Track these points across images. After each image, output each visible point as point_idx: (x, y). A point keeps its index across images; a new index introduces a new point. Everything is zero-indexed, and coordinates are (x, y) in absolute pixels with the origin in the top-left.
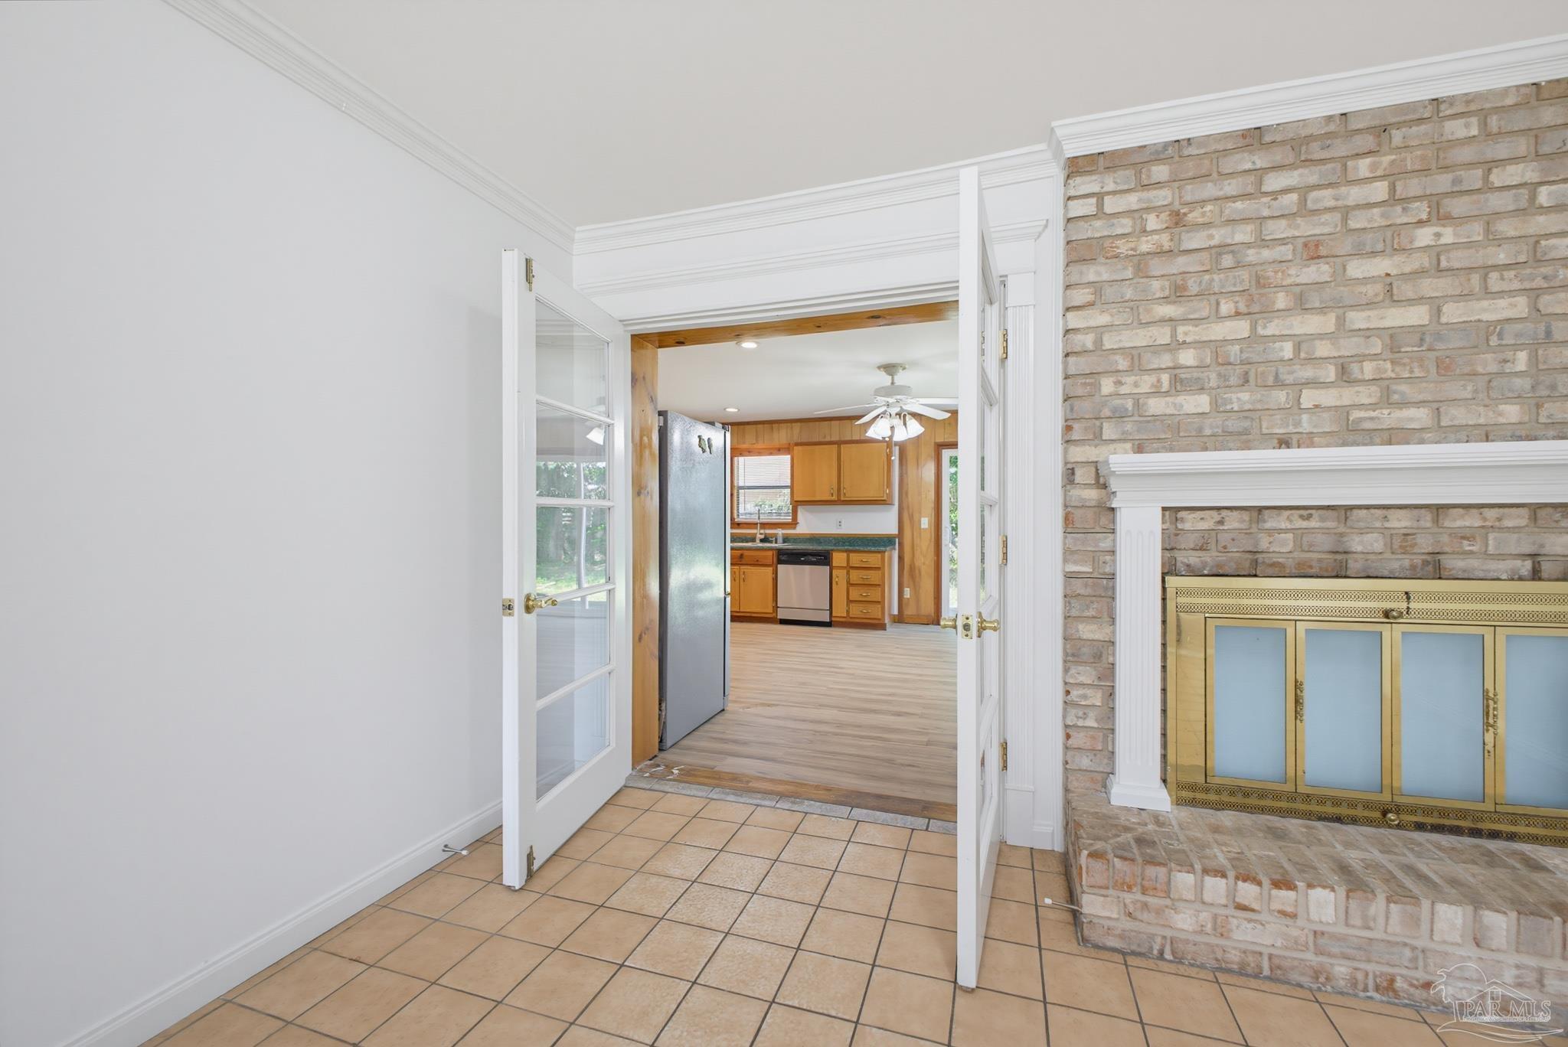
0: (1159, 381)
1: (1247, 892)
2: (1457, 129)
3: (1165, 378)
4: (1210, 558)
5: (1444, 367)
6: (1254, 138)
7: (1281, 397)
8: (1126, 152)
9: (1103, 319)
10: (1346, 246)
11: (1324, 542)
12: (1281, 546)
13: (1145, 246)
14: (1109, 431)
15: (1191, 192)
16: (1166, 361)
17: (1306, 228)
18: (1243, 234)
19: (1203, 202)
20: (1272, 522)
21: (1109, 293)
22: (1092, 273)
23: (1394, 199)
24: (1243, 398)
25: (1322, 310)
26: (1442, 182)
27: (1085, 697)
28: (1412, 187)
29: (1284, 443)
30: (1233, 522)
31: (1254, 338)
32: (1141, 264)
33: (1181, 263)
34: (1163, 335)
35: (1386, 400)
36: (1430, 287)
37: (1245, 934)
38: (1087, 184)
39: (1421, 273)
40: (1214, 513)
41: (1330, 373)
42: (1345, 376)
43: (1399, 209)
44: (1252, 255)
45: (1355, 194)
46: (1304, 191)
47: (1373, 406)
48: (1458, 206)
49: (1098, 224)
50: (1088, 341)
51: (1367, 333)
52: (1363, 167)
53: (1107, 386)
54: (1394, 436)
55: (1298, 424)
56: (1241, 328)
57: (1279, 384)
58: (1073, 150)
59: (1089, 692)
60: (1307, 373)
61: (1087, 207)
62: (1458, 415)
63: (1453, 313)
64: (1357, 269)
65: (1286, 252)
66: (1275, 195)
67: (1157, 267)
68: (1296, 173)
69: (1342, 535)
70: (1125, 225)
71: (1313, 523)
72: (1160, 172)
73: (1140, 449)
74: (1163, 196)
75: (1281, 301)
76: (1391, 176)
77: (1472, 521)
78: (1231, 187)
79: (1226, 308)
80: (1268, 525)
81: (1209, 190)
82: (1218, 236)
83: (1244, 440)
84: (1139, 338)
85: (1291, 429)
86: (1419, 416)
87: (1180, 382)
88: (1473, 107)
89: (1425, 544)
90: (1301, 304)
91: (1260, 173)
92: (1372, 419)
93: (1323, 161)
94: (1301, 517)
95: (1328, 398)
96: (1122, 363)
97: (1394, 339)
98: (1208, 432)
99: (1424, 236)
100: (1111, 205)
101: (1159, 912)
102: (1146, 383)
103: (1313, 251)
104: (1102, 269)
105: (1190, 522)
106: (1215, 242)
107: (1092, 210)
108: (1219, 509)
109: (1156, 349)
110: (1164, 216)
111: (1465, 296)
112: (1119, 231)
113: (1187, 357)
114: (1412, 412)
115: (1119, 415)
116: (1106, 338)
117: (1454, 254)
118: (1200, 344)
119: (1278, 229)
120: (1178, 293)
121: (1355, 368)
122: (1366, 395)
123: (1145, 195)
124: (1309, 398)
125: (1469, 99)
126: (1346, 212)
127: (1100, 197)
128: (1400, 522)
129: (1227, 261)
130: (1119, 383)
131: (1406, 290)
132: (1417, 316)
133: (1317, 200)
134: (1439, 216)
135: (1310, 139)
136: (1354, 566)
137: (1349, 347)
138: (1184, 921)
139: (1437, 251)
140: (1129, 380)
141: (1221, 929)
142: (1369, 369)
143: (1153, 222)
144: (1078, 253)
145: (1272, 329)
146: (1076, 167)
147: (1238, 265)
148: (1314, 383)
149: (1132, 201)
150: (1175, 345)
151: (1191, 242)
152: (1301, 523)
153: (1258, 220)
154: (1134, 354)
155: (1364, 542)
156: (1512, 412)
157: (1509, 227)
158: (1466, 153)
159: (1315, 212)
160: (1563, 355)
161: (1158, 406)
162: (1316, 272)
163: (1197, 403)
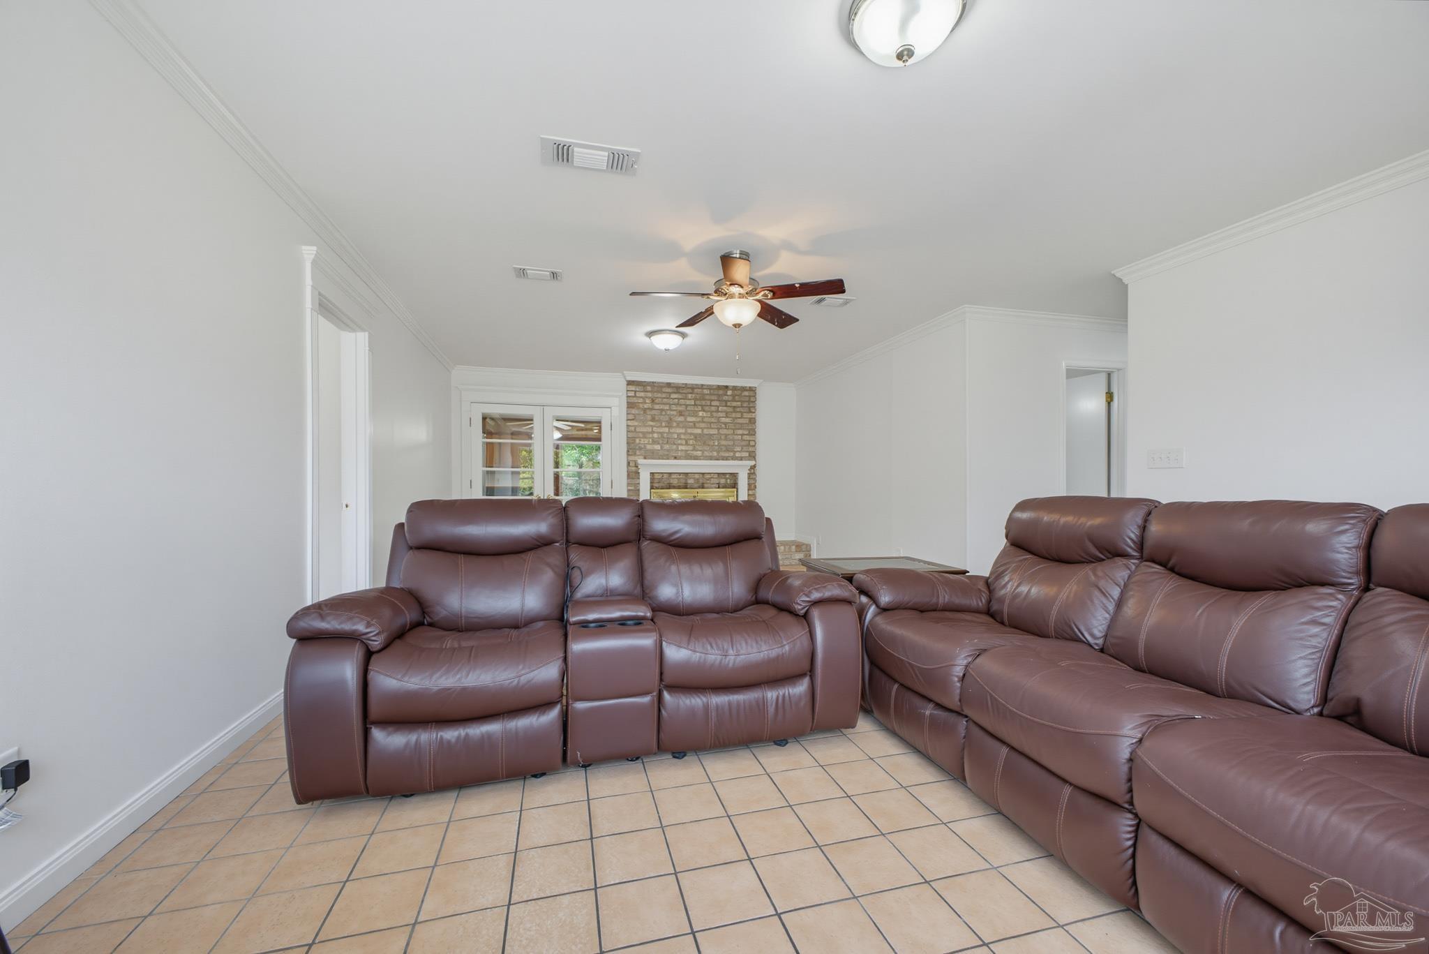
0: (649, 441)
2: (706, 391)
3: (651, 440)
4: (661, 485)
5: (704, 443)
6: (669, 385)
7: (675, 447)
8: (641, 382)
9: (636, 424)
10: (687, 413)
11: (684, 481)
12: (675, 482)
13: (646, 407)
14: (638, 453)
15: (656, 395)
16: (651, 436)
17: (680, 408)
19: (658, 398)
20: (673, 476)
21: (637, 417)
22: (634, 411)
23: (695, 405)
24: (667, 447)
25: (683, 427)
26: (704, 403)
28: (698, 402)
29: (675, 458)
30: (665, 476)
31: (669, 433)
32: (645, 410)
33: (653, 412)
34: (650, 430)
35: (694, 449)
36: (703, 425)
38: (632, 388)
39: (699, 422)
40: (660, 474)
41: (684, 442)
42: (687, 444)
43: (696, 407)
44: (668, 412)
45: (688, 402)
46: (679, 399)
47: (692, 450)
48: (707, 408)
49: (635, 399)
50: (633, 429)
51: (691, 434)
52: (690, 396)
53: (637, 441)
54: (696, 458)
55: (678, 454)
56: (667, 430)
57: (674, 444)
58: (629, 379)
60: (679, 442)
61: (632, 394)
62: (706, 454)
63: (706, 431)
64: (689, 419)
65: (674, 413)
66: (673, 399)
67: (648, 412)
68: (677, 395)
69: (686, 479)
70: (640, 401)
71: (681, 477)
72: (649, 388)
73: (645, 458)
74: (649, 395)
75: (675, 424)
76: (695, 399)
77: (708, 476)
78: (664, 396)
79: (664, 424)
81: (659, 395)
82: (662, 407)
83: (667, 457)
84: (644, 430)
87: (654, 442)
88: (708, 388)
89: (701, 481)
90: (678, 426)
91: (670, 393)
92: (692, 453)
93: (682, 393)
94: (679, 475)
95: (683, 448)
96: (641, 435)
97: (696, 436)
98: (660, 454)
99: (701, 414)
100: (638, 394)
102: (646, 441)
103: (681, 414)
104: (636, 411)
105: (656, 476)
107: (633, 395)
108: (663, 473)
109: (649, 433)
110: (650, 400)
111: (708, 428)
113: (655, 436)
114: (699, 452)
115: (640, 449)
116: (637, 429)
117: (706, 419)
118: (657, 433)
119: (674, 407)
120: (653, 420)
121: (688, 442)
122: (691, 448)
123: (646, 393)
124: (680, 448)
125: (708, 386)
126: (687, 406)
127: (635, 392)
128: (697, 476)
129: (664, 413)
130: (640, 440)
131: (697, 425)
132: (699, 431)
133: (682, 402)
134: (703, 410)
135: (680, 387)
136: (688, 487)
137: (687, 437)
139: (703, 417)
140: (642, 440)
142: (691, 442)
143: (648, 401)
144: (630, 405)
145: (673, 431)
146: (630, 383)
147: (666, 414)
148: (682, 445)
149: (642, 394)
150: (653, 432)
151: (657, 407)
152: (678, 477)
153: (670, 405)
154: (643, 433)
155: (691, 481)
156: (715, 454)
157: (715, 414)
158: (707, 397)
159: (681, 405)
160: (723, 443)
161: (649, 447)
162: (681, 419)
163: (658, 447)
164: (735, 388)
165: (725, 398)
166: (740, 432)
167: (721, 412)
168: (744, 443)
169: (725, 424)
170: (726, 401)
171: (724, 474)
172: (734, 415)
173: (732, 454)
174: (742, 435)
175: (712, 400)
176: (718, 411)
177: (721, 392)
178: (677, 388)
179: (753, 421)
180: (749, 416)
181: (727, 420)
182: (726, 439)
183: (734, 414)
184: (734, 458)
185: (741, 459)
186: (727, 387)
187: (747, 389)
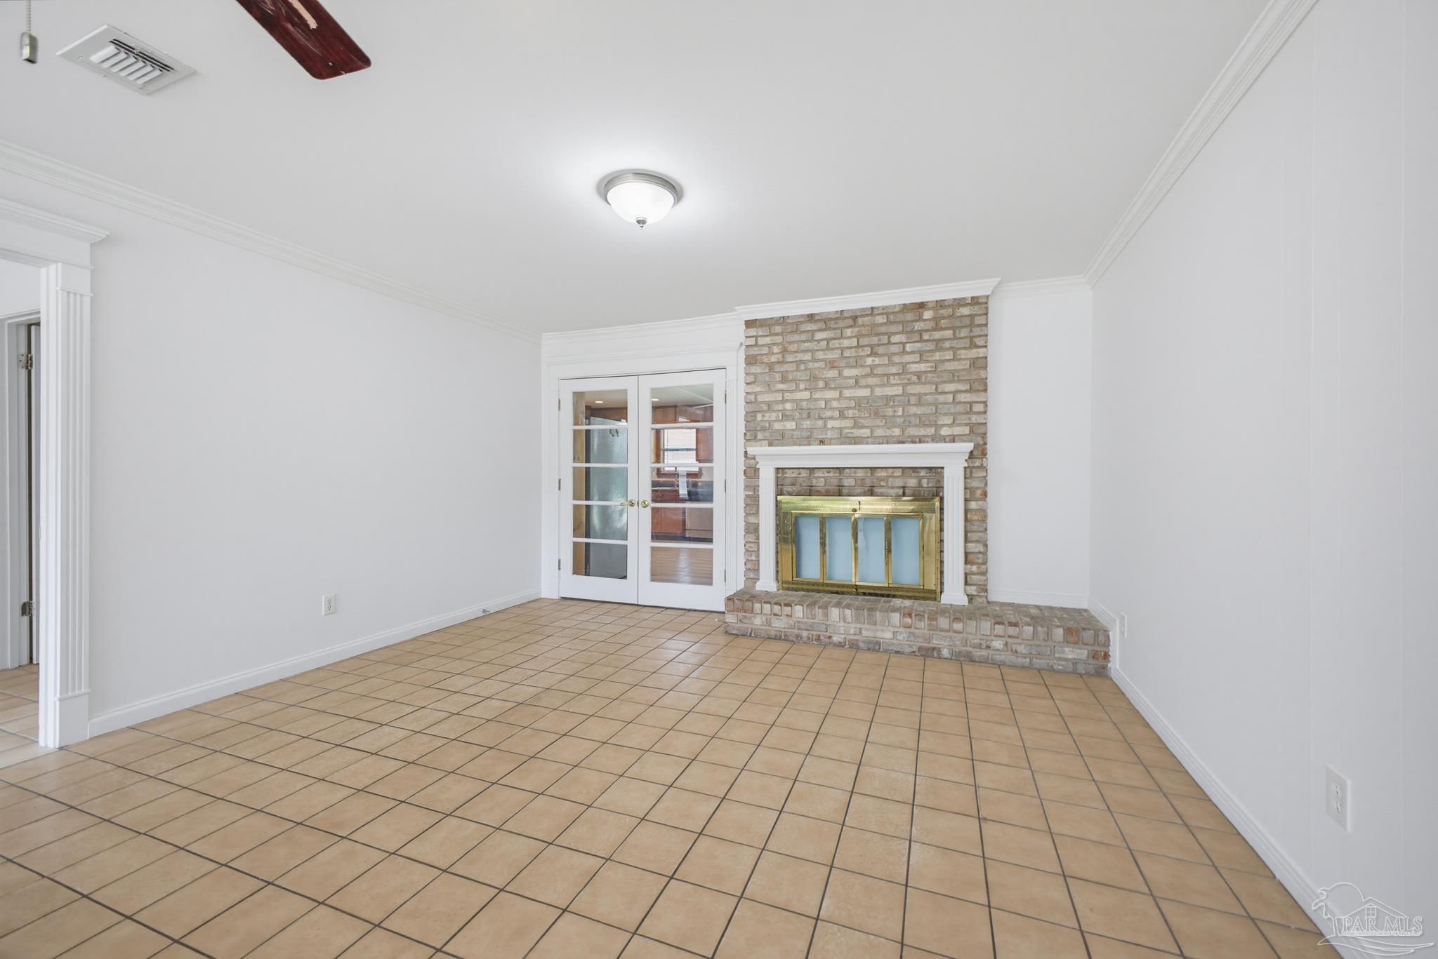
0: (778, 415)
1: (777, 608)
2: (880, 319)
3: (780, 414)
4: (794, 488)
5: (876, 414)
6: (811, 317)
7: (820, 423)
8: (766, 319)
9: (758, 389)
10: (843, 364)
11: (835, 482)
12: (819, 483)
13: (773, 359)
14: (760, 436)
15: (789, 338)
16: (780, 407)
17: (831, 355)
18: (808, 357)
19: (794, 342)
20: (818, 474)
21: (761, 378)
22: (754, 369)
23: (858, 346)
24: (807, 424)
25: (835, 389)
26: (875, 340)
27: (751, 547)
28: (864, 341)
29: (822, 442)
30: (804, 474)
31: (811, 399)
32: (771, 366)
33: (786, 367)
34: (779, 397)
35: (856, 426)
36: (871, 381)
37: (779, 624)
38: (753, 332)
39: (867, 375)
40: (797, 470)
41: (837, 414)
42: (842, 416)
43: (861, 350)
44: (811, 365)
45: (846, 343)
46: (828, 340)
47: (852, 428)
48: (881, 350)
49: (756, 349)
50: (752, 398)
51: (850, 398)
52: (848, 332)
53: (759, 417)
54: (856, 441)
55: (826, 434)
56: (806, 395)
57: (820, 418)
59: (752, 545)
60: (828, 414)
61: (752, 342)
62: (879, 432)
63: (879, 392)
64: (847, 372)
65: (822, 364)
66: (819, 341)
67: (777, 368)
68: (826, 333)
69: (841, 479)
70: (765, 350)
71: (831, 474)
72: (778, 329)
73: (771, 445)
74: (779, 339)
75: (821, 384)
76: (858, 337)
77: (883, 474)
78: (803, 337)
79: (802, 386)
80: (816, 475)
81: (796, 337)
82: (800, 356)
83: (808, 441)
84: (771, 398)
85: (824, 436)
86: (867, 432)
87: (786, 417)
88: (885, 311)
89: (868, 482)
90: (827, 386)
91: (813, 332)
92: (852, 433)
93: (835, 329)
94: (827, 472)
95: (836, 424)
96: (765, 408)
97: (859, 402)
98: (795, 437)
99: (869, 361)
100: (761, 341)
101: (750, 619)
102: (773, 416)
103: (832, 365)
104: (757, 368)
105: (789, 474)
106: (798, 359)
107: (753, 343)
108: (799, 468)
109: (778, 402)
110: (780, 347)
111: (882, 385)
112: (764, 352)
113: (788, 406)
114: (864, 432)
115: (764, 429)
116: (758, 397)
117: (879, 369)
118: (793, 401)
119: (820, 355)
120: (784, 380)
121: (846, 412)
122: (849, 423)
123: (773, 338)
124: (830, 424)
125: (884, 308)
126: (843, 349)
127: (756, 337)
128: (860, 474)
129: (802, 367)
130: (763, 416)
131: (862, 382)
132: (865, 392)
133: (834, 344)
134: (873, 354)
135: (831, 319)
136: (845, 492)
137: (844, 404)
138: (758, 621)
139: (872, 367)
140: (767, 415)
141: (769, 623)
142: (850, 413)
143: (776, 349)
144: (751, 361)
145: (818, 395)
146: (749, 324)
147: (806, 369)
148: (832, 418)
149: (768, 340)
150: (784, 401)
151: (790, 358)
152: (827, 475)
153: (813, 351)
154: (769, 404)
155: (848, 482)
156: (897, 432)
157: (896, 359)
158: (883, 329)
159: (833, 349)
160: (913, 410)
161: (777, 426)
162: (833, 373)
163: (791, 425)
164: (940, 304)
165: (918, 326)
166: (951, 387)
167: (912, 353)
168: (960, 408)
169: (919, 375)
170: (921, 332)
171: (915, 469)
172: (937, 356)
173: (931, 431)
174: (955, 393)
175: (890, 335)
176: (904, 352)
177: (909, 316)
178: (826, 321)
179: (980, 364)
180: (974, 353)
181: (923, 367)
182: (919, 404)
183: (937, 354)
184: (936, 438)
185: (953, 439)
186: (922, 305)
187: (969, 301)
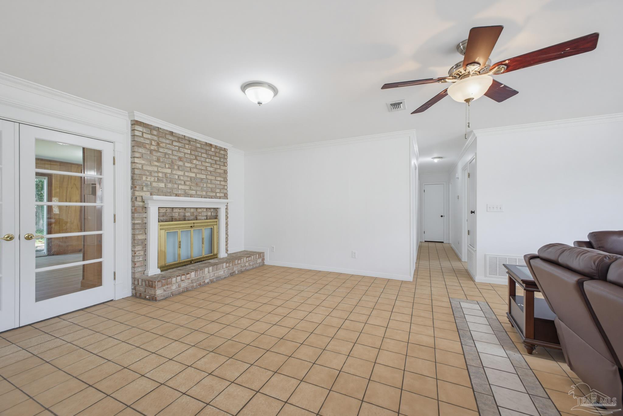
0: (155, 179)
1: (183, 277)
2: (198, 145)
3: (156, 178)
4: (165, 218)
5: (197, 185)
6: (172, 133)
7: (176, 186)
8: (148, 125)
9: (143, 162)
10: (185, 160)
11: (182, 214)
12: (176, 215)
13: (152, 148)
14: (145, 189)
15: (161, 139)
16: (156, 175)
17: (179, 154)
18: (170, 152)
19: (163, 143)
21: (144, 156)
22: (140, 150)
23: (191, 154)
24: (170, 185)
25: (181, 171)
26: (196, 153)
27: (139, 253)
28: (193, 153)
29: (177, 195)
30: (169, 210)
31: (171, 173)
32: (151, 151)
33: (159, 154)
34: (155, 169)
35: (190, 189)
36: (195, 170)
37: (183, 285)
38: (139, 128)
39: (194, 168)
40: (165, 209)
41: (183, 183)
42: (185, 184)
43: (191, 156)
44: (171, 157)
45: (186, 151)
46: (179, 147)
48: (198, 158)
49: (142, 139)
50: (140, 166)
51: (188, 176)
52: (187, 146)
53: (144, 178)
54: (191, 196)
55: (178, 192)
56: (169, 171)
57: (176, 184)
58: (136, 119)
59: (140, 252)
60: (179, 182)
62: (198, 193)
63: (198, 176)
64: (187, 165)
65: (176, 158)
66: (175, 146)
67: (154, 153)
68: (178, 143)
69: (185, 213)
70: (148, 142)
71: (181, 211)
72: (155, 133)
73: (151, 194)
74: (155, 138)
75: (176, 167)
76: (191, 150)
77: (200, 210)
78: (168, 141)
79: (167, 166)
80: (174, 211)
81: (164, 140)
82: (166, 151)
83: (170, 194)
84: (150, 168)
85: (177, 192)
86: (194, 192)
87: (159, 180)
88: (200, 143)
89: (195, 214)
90: (179, 169)
91: (172, 141)
92: (189, 192)
93: (182, 143)
94: (179, 210)
95: (182, 187)
96: (148, 174)
97: (191, 178)
98: (164, 191)
99: (195, 161)
100: (145, 135)
101: (170, 287)
102: (153, 179)
103: (180, 159)
104: (143, 150)
105: (162, 211)
106: (165, 152)
107: (141, 135)
108: (166, 208)
109: (154, 172)
110: (156, 142)
111: (199, 173)
112: (147, 142)
113: (160, 175)
114: (193, 191)
115: (147, 185)
116: (144, 166)
117: (198, 166)
118: (162, 173)
119: (175, 153)
120: (158, 160)
121: (186, 182)
122: (187, 188)
123: (152, 136)
124: (180, 187)
125: (199, 141)
126: (185, 153)
127: (143, 133)
128: (192, 210)
129: (167, 156)
130: (147, 178)
131: (192, 170)
132: (193, 175)
133: (181, 150)
134: (196, 159)
136: (187, 219)
137: (186, 179)
138: (174, 287)
139: (196, 165)
140: (149, 178)
141: (179, 286)
142: (188, 183)
143: (153, 143)
144: (135, 143)
145: (174, 172)
146: (134, 122)
147: (169, 158)
148: (181, 184)
149: (149, 136)
150: (158, 172)
151: (161, 150)
152: (179, 211)
153: (173, 150)
154: (151, 172)
155: (188, 214)
156: (204, 193)
157: (204, 163)
158: (199, 150)
159: (180, 152)
160: (209, 185)
161: (154, 184)
162: (181, 163)
163: (162, 185)
164: (216, 147)
165: (211, 153)
166: (219, 179)
167: (208, 163)
168: (222, 187)
169: (211, 172)
170: (211, 155)
171: (210, 208)
172: (215, 166)
173: (214, 194)
174: (220, 181)
175: (202, 153)
176: (206, 162)
177: (208, 148)
178: (181, 139)
179: (225, 172)
180: (224, 168)
181: (212, 169)
182: (211, 183)
183: (215, 165)
184: (216, 197)
185: (220, 198)
186: (211, 145)
187: (223, 149)
